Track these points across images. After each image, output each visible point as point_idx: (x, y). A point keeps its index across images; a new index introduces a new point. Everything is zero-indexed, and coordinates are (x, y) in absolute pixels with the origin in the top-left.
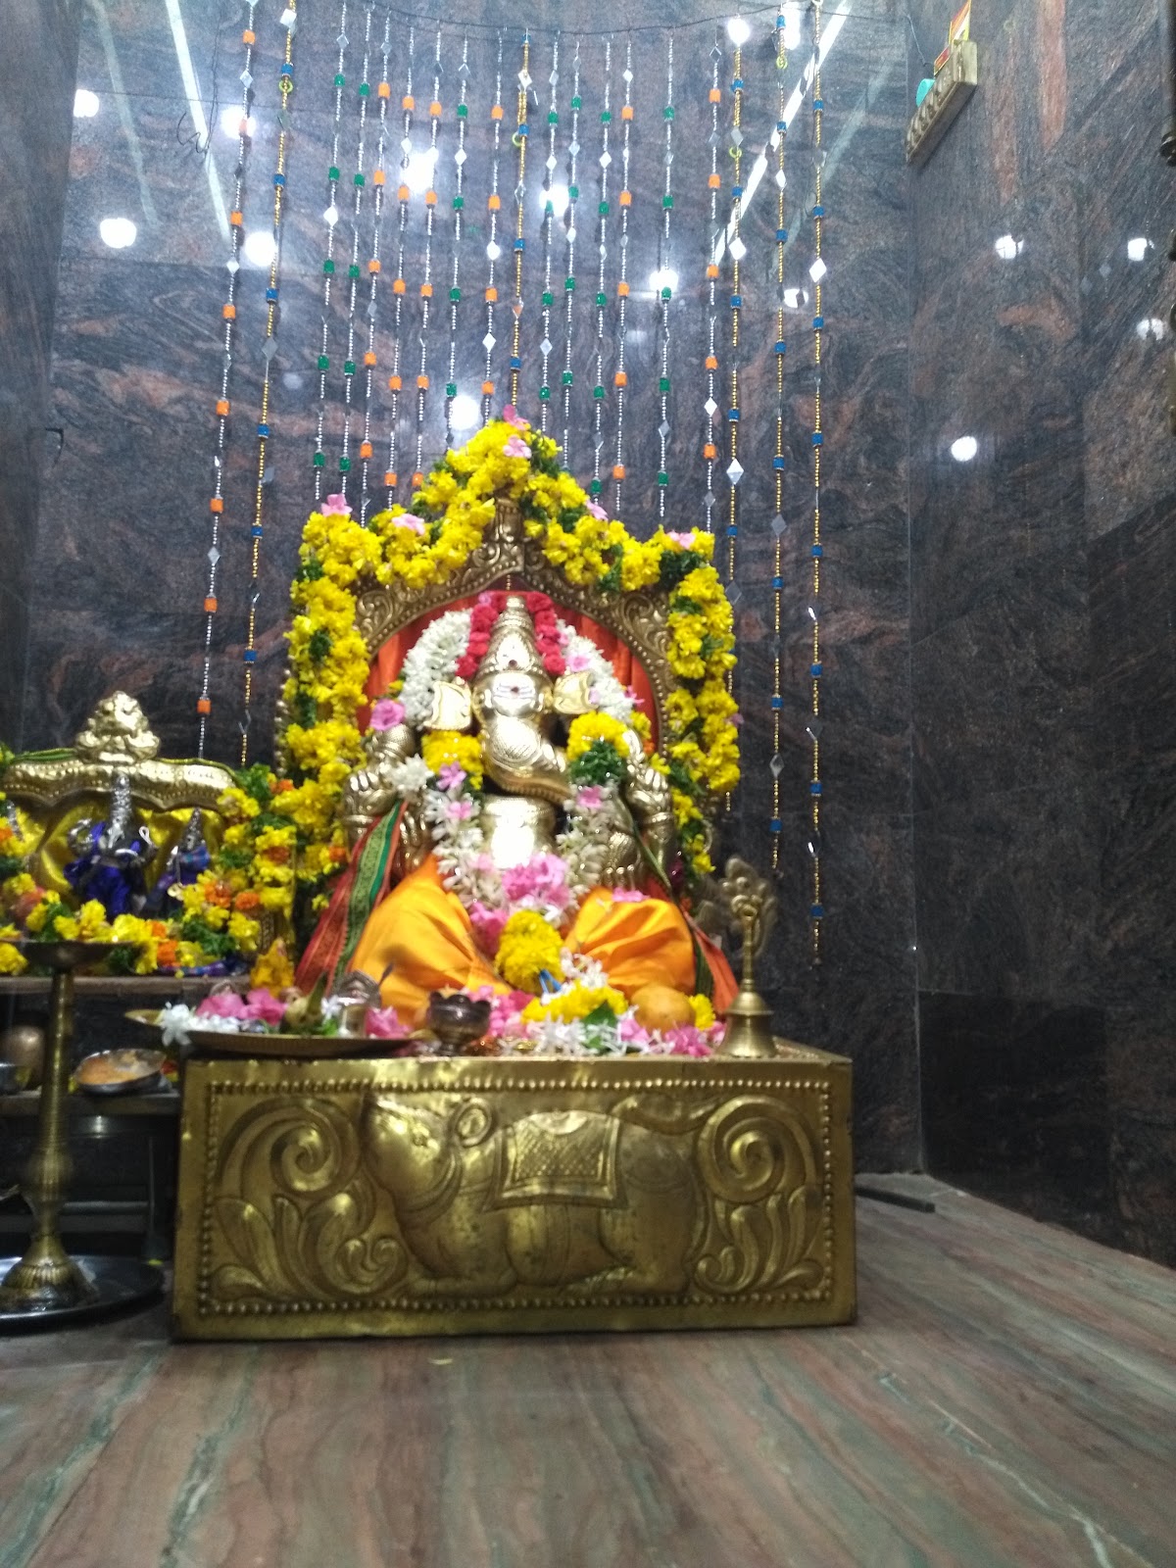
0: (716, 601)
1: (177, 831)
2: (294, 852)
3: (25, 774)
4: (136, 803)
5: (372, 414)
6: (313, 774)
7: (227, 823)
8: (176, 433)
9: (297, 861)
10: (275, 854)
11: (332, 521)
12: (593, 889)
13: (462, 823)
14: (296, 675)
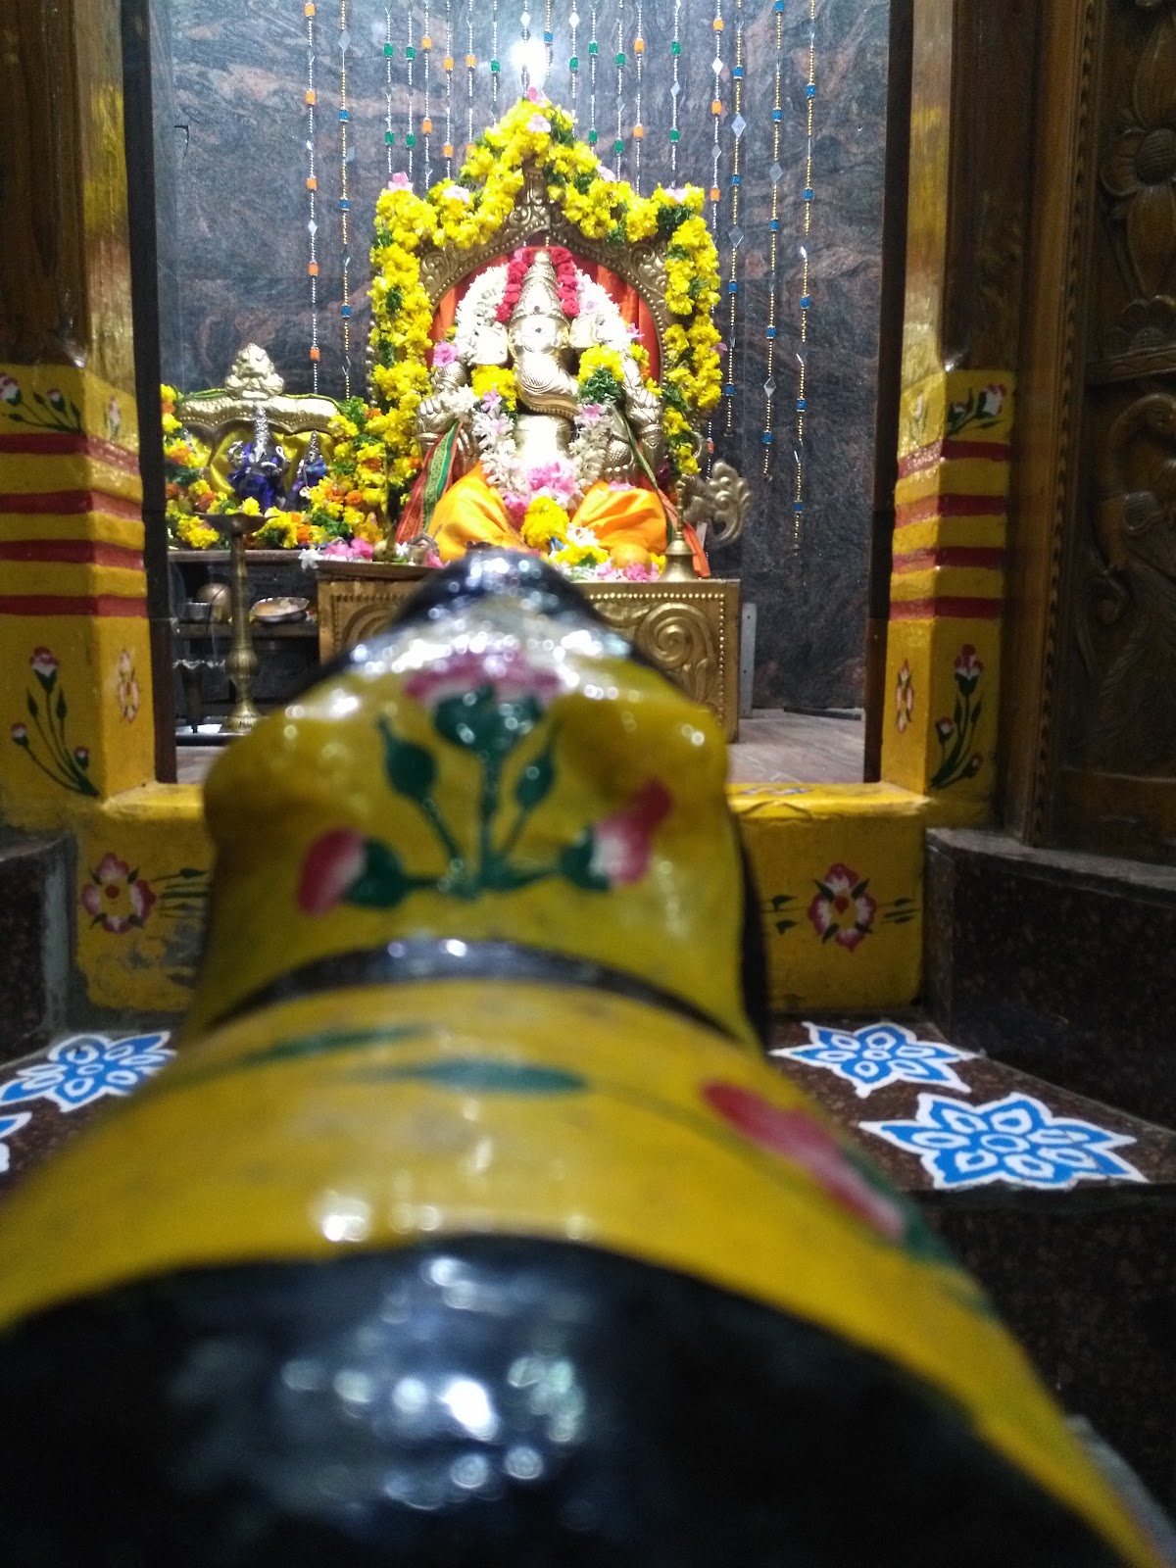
0: (704, 247)
1: (302, 449)
2: (385, 463)
3: (192, 409)
4: (272, 428)
5: (431, 92)
6: (395, 403)
7: (336, 441)
8: (274, 121)
9: (389, 471)
10: (370, 463)
11: (398, 197)
12: (595, 483)
13: (500, 437)
14: (379, 326)
